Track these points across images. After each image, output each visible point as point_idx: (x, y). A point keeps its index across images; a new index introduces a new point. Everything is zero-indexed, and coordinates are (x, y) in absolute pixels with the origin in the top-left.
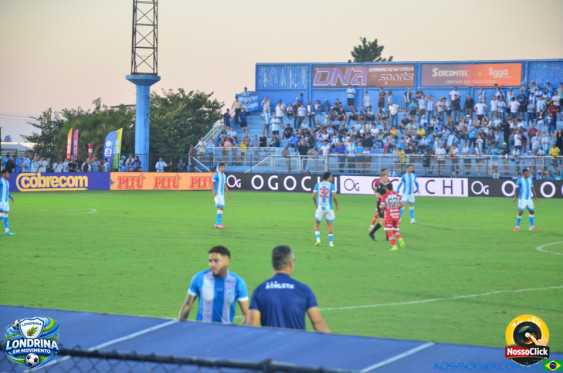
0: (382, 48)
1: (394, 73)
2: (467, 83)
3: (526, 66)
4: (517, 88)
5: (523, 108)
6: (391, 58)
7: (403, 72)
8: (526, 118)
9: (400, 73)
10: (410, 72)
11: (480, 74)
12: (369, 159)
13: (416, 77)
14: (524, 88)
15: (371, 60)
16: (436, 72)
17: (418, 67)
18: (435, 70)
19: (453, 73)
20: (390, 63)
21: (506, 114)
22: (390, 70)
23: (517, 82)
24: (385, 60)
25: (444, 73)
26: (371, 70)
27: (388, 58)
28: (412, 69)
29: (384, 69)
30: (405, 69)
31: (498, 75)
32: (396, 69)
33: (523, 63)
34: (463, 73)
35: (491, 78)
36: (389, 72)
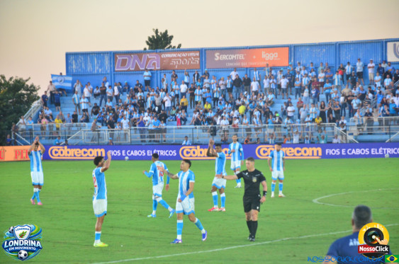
0: (171, 37)
1: (182, 58)
2: (244, 64)
3: (292, 49)
4: (285, 68)
5: (291, 84)
6: (180, 46)
7: (190, 57)
8: (294, 93)
9: (187, 57)
10: (196, 57)
11: (254, 57)
12: (165, 131)
13: (201, 61)
14: (291, 68)
15: (163, 47)
16: (217, 57)
17: (202, 52)
18: (217, 54)
19: (233, 57)
20: (179, 49)
21: (278, 90)
22: (179, 55)
23: (286, 63)
24: (174, 47)
25: (224, 57)
26: (163, 56)
27: (177, 46)
28: (198, 54)
29: (174, 55)
30: (192, 54)
31: (269, 57)
32: (184, 55)
33: (289, 47)
34: (241, 56)
35: (264, 60)
36: (178, 58)
